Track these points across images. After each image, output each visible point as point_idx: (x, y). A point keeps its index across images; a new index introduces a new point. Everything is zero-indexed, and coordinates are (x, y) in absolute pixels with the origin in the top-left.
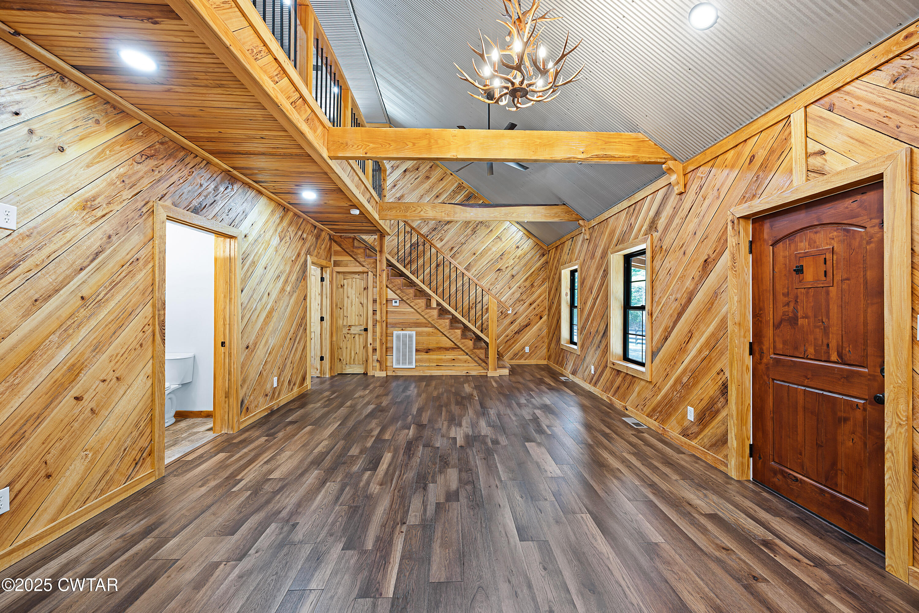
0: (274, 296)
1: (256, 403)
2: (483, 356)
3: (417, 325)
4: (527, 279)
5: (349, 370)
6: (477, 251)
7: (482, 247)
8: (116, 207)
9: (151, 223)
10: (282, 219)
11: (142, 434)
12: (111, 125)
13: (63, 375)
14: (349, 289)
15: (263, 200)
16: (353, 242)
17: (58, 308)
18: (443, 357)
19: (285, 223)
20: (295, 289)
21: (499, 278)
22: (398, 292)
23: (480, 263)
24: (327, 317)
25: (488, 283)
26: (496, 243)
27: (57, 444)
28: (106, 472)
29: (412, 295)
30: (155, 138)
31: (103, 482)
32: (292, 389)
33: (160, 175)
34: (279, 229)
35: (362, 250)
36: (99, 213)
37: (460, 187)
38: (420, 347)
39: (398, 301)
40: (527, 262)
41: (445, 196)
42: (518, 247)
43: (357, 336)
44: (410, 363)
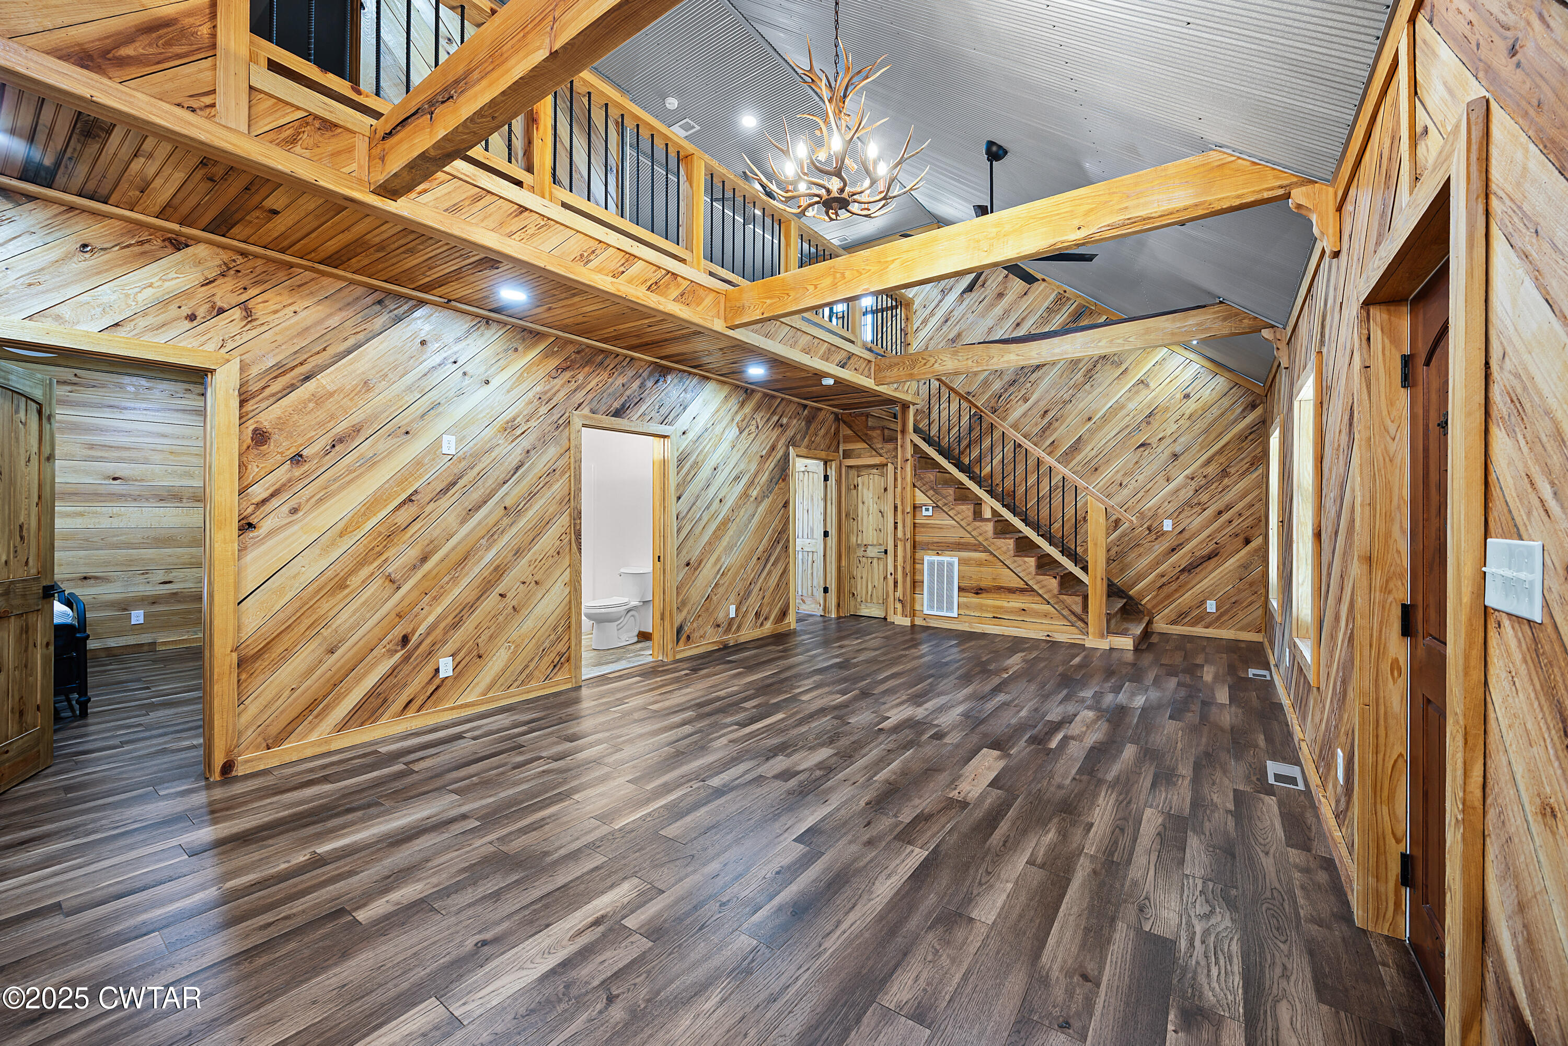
0: (730, 502)
1: (701, 632)
2: (1078, 609)
3: (959, 546)
4: (1209, 462)
5: (865, 611)
6: (1096, 412)
7: (1105, 404)
8: (533, 423)
9: (567, 434)
10: (742, 404)
11: (559, 639)
12: (528, 348)
13: (491, 574)
14: (865, 491)
15: (710, 387)
16: (867, 420)
17: (486, 517)
18: (1005, 604)
19: (748, 409)
20: (767, 492)
21: (1142, 462)
22: (931, 493)
23: (1100, 435)
24: (833, 532)
25: (1117, 472)
26: (1137, 392)
27: (486, 632)
28: (527, 666)
29: (951, 498)
30: (571, 349)
31: (524, 675)
32: (762, 624)
33: (576, 384)
34: (738, 418)
35: (879, 432)
36: (519, 432)
37: (1061, 299)
38: (964, 584)
39: (931, 508)
40: (1211, 425)
41: (1031, 322)
42: (1187, 396)
43: (875, 561)
44: (950, 609)
